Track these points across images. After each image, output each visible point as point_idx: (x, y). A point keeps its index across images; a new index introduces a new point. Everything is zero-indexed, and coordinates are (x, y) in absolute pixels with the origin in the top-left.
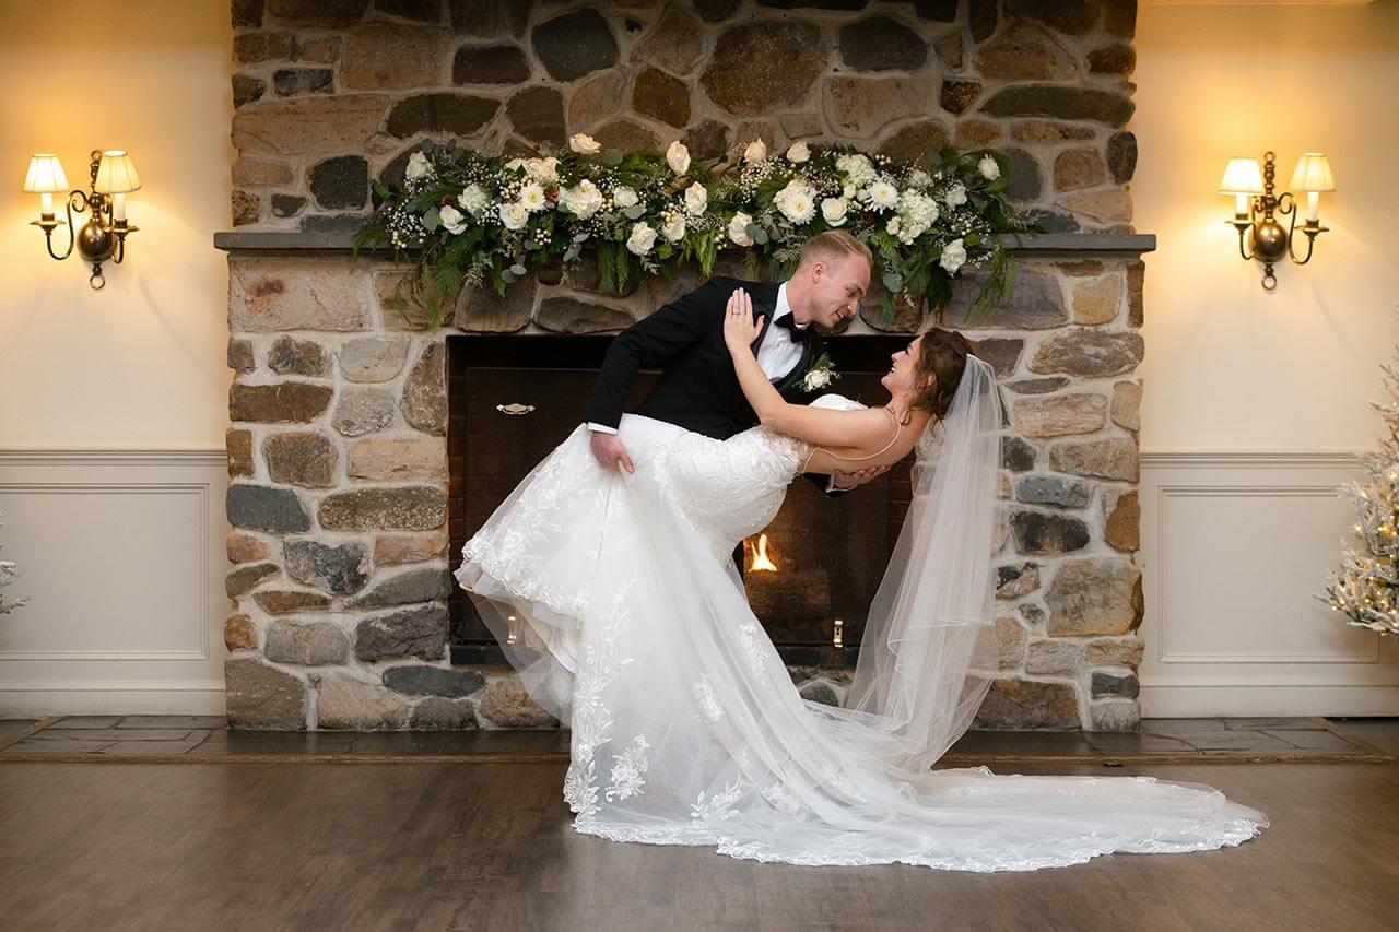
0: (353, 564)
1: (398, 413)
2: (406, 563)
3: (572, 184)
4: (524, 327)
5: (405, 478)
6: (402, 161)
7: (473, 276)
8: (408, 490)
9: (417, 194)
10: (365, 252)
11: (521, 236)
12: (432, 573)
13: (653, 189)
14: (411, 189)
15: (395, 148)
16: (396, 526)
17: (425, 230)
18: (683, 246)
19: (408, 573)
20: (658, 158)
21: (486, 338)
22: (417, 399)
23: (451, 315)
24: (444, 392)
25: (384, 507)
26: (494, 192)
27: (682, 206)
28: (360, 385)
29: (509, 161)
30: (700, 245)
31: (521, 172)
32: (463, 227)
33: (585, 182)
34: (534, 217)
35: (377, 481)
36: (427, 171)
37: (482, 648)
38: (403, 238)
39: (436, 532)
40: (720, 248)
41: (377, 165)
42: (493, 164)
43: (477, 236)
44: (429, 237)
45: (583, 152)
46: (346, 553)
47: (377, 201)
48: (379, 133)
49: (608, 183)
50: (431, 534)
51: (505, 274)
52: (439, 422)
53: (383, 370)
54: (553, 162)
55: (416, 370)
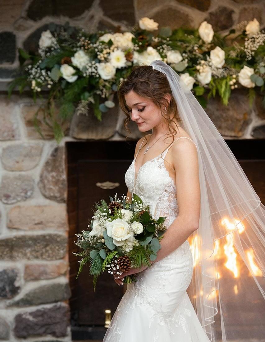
0: (12, 281)
1: (37, 189)
2: (43, 279)
3: (142, 50)
4: (113, 136)
5: (43, 229)
6: (37, 36)
7: (82, 109)
8: (44, 236)
9: (46, 57)
10: (15, 93)
11: (111, 83)
12: (59, 286)
13: (191, 52)
14: (43, 54)
15: (32, 27)
16: (37, 257)
17: (52, 80)
18: (210, 87)
19: (45, 286)
20: (193, 32)
21: (89, 143)
22: (48, 181)
23: (68, 130)
24: (64, 177)
25: (29, 246)
26: (94, 56)
27: (209, 62)
28: (14, 173)
29: (102, 35)
30: (221, 87)
31: (110, 43)
32: (75, 78)
33: (150, 49)
34: (119, 71)
35: (25, 230)
36: (52, 43)
37: (90, 329)
38: (38, 84)
39: (61, 261)
40: (233, 87)
41: (22, 37)
42: (93, 38)
43: (85, 84)
44: (54, 85)
45: (147, 29)
46: (7, 274)
47: (22, 60)
48: (22, 18)
49: (163, 49)
50: (58, 262)
51: (101, 107)
52: (62, 194)
53: (27, 163)
54: (129, 36)
55: (47, 163)
